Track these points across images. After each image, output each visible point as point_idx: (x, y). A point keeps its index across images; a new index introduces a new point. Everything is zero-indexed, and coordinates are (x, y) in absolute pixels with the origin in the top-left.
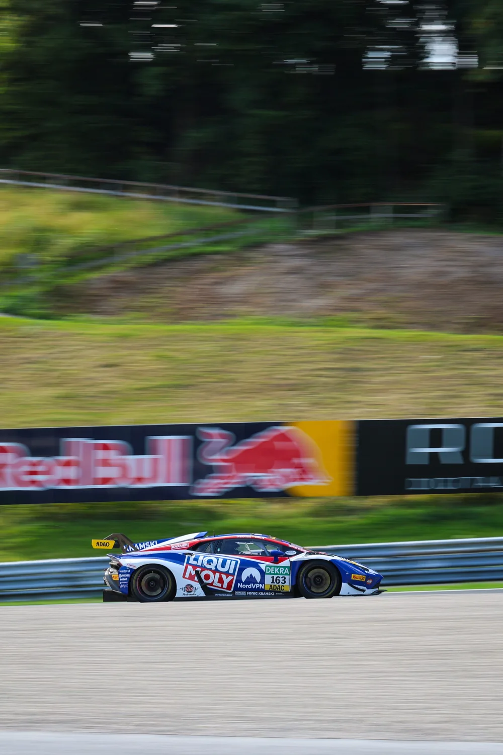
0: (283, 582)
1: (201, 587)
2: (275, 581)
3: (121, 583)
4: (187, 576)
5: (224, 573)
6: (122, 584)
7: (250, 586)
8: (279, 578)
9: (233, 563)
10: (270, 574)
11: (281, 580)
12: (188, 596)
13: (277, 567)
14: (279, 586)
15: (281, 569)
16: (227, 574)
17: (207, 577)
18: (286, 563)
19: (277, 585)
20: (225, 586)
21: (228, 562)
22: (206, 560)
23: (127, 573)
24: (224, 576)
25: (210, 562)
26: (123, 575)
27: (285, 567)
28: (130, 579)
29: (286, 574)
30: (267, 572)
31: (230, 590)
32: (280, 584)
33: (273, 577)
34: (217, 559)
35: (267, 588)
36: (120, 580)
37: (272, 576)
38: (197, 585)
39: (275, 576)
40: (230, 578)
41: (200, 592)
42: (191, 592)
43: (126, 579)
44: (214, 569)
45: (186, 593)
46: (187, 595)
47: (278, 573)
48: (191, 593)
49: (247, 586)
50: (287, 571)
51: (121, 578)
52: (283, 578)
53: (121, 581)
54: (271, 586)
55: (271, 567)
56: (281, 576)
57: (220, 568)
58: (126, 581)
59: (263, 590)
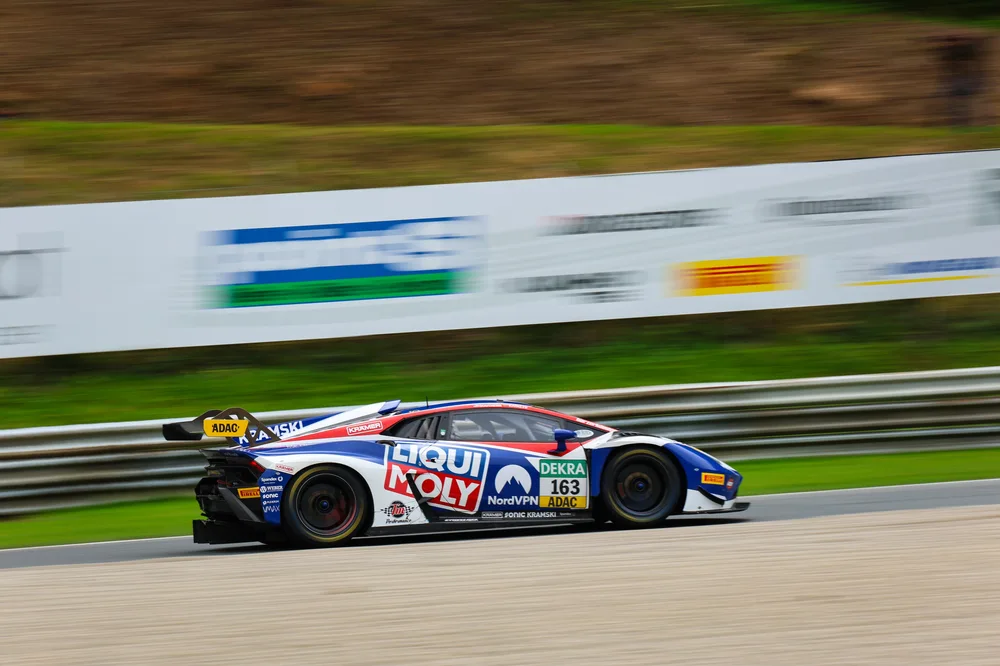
0: (575, 490)
1: (420, 505)
2: (558, 490)
3: (265, 503)
4: (392, 485)
5: (461, 477)
6: (268, 505)
7: (512, 500)
8: (567, 482)
9: (478, 457)
10: (549, 475)
11: (571, 486)
12: (397, 524)
13: (562, 462)
14: (566, 498)
15: (569, 465)
16: (467, 479)
17: (429, 486)
18: (578, 454)
19: (563, 496)
20: (463, 502)
21: (467, 455)
22: (425, 454)
23: (277, 483)
24: (461, 483)
25: (432, 457)
26: (269, 488)
27: (576, 462)
28: (283, 496)
29: (580, 475)
30: (543, 472)
31: (472, 509)
32: (569, 495)
33: (555, 482)
34: (444, 451)
35: (544, 503)
36: (264, 497)
37: (554, 479)
38: (410, 502)
39: (559, 480)
40: (473, 486)
41: (417, 517)
42: (401, 515)
43: (275, 496)
44: (441, 469)
45: (392, 518)
46: (395, 521)
47: (565, 473)
48: (404, 518)
49: (505, 500)
50: (581, 469)
51: (266, 493)
52: (574, 484)
53: (266, 499)
54: (552, 498)
55: (549, 462)
56: (569, 480)
57: (453, 468)
58: (275, 499)
59: (536, 508)
